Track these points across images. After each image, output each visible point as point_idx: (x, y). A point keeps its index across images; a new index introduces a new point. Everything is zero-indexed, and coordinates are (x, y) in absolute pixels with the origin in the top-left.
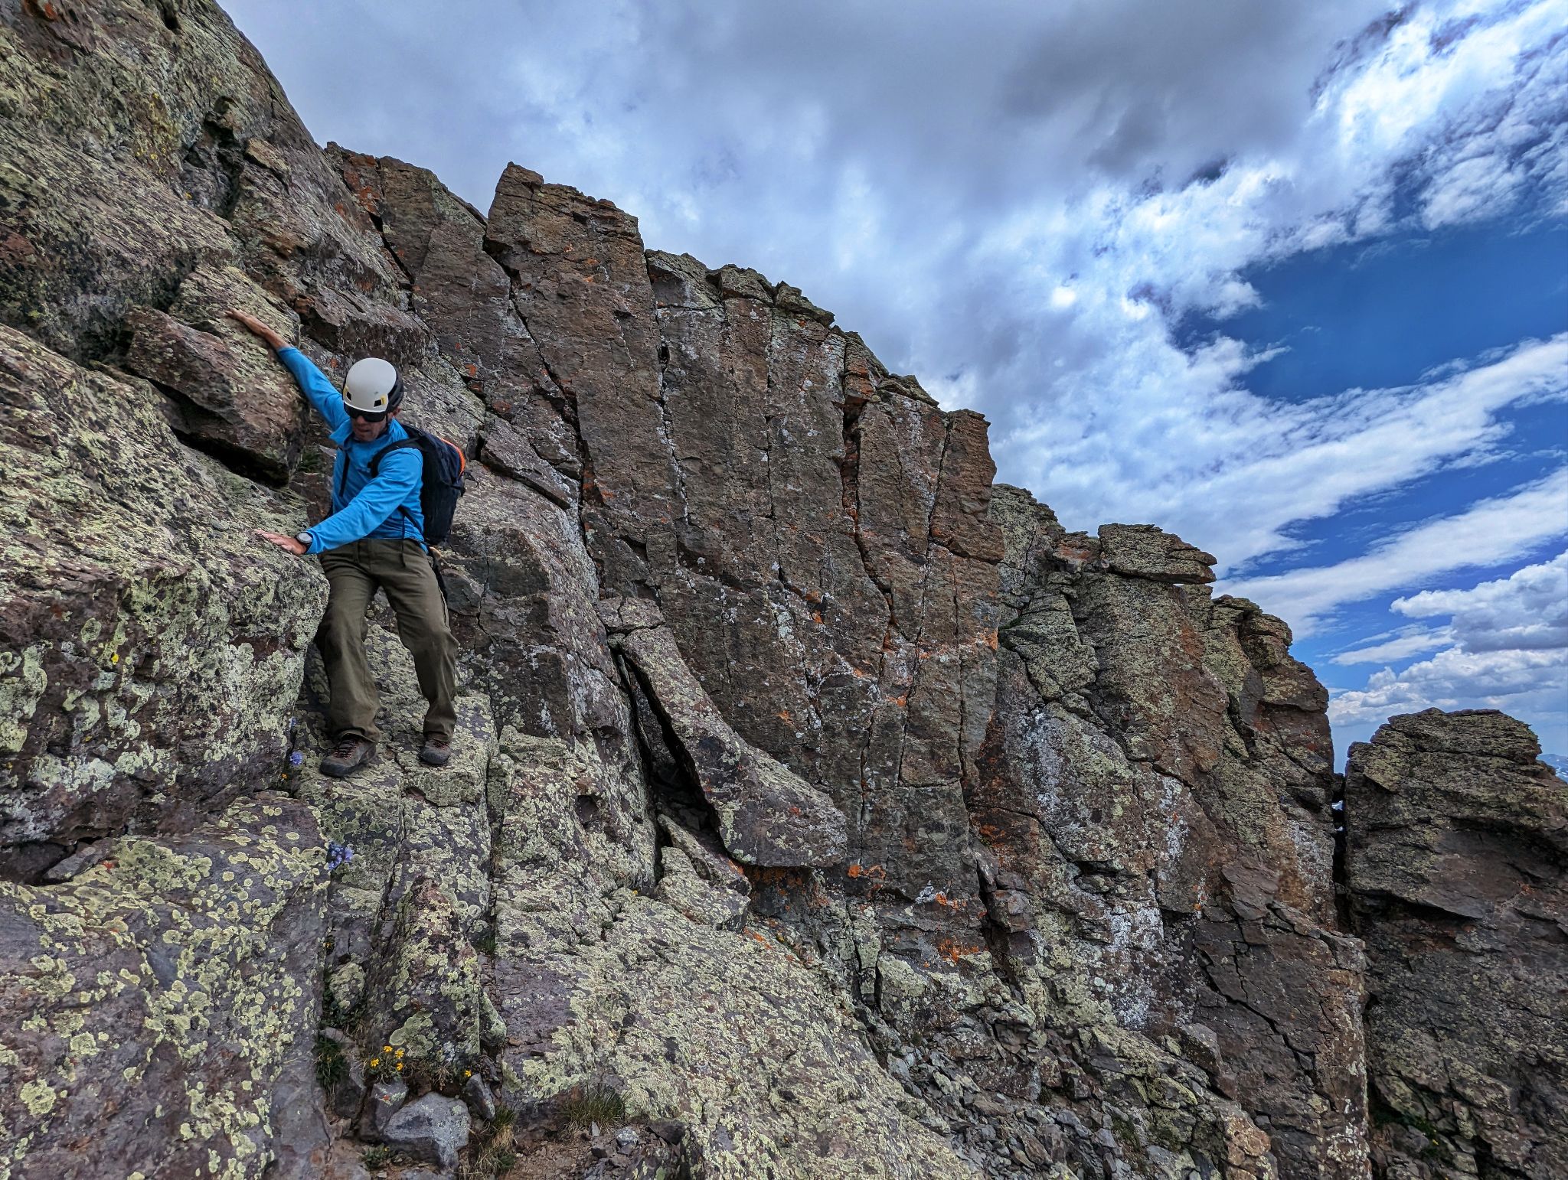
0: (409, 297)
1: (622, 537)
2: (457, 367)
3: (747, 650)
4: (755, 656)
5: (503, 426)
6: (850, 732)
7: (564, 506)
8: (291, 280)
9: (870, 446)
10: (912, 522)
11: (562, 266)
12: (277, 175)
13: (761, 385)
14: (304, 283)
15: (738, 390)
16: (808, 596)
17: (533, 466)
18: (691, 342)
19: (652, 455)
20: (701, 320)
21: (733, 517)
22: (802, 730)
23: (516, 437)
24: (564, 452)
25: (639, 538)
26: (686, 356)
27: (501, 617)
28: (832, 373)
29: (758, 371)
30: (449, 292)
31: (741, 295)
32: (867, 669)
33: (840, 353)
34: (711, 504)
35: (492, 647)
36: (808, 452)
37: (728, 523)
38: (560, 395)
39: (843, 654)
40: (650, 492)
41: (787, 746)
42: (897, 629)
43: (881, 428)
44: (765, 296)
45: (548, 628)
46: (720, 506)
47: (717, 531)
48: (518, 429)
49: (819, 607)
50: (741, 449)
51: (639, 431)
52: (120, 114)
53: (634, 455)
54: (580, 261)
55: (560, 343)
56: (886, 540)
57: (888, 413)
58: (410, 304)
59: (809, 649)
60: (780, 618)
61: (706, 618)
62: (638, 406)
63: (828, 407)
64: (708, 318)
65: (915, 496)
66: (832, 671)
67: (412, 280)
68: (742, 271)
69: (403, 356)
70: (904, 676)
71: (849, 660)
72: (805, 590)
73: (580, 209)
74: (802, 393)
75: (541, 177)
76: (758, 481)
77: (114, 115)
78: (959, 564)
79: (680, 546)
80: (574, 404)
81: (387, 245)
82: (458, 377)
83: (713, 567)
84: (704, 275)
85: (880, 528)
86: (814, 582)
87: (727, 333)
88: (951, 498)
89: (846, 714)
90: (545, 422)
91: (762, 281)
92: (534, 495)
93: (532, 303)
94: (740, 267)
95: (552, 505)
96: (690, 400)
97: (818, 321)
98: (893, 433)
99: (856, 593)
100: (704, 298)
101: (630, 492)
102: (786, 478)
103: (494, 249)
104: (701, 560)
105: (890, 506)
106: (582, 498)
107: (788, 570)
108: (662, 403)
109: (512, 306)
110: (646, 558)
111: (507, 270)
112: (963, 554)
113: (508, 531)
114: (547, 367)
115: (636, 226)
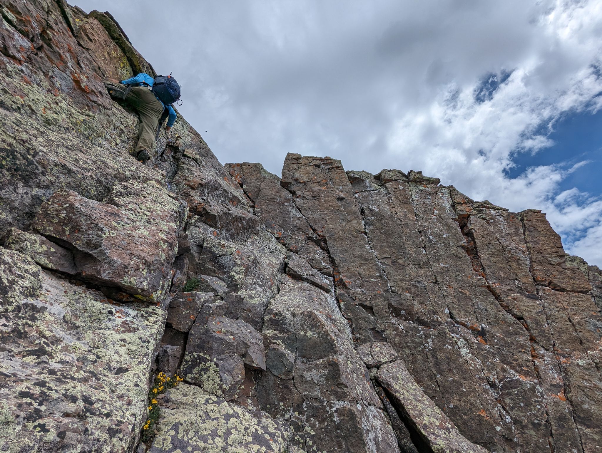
0: (254, 210)
1: (359, 305)
2: (273, 234)
3: (444, 366)
4: (450, 370)
5: (295, 256)
6: (533, 424)
7: (328, 291)
8: (196, 198)
9: (480, 237)
10: (520, 275)
11: (312, 185)
12: (195, 160)
13: (413, 217)
14: (203, 199)
15: (401, 221)
16: (471, 327)
17: (310, 273)
18: (373, 204)
19: (366, 259)
20: (377, 194)
21: (415, 286)
22: (499, 424)
23: (301, 260)
24: (324, 264)
25: (368, 304)
26: (373, 210)
27: (309, 379)
28: (447, 205)
29: (409, 211)
30: (268, 205)
31: (393, 180)
32: (527, 374)
33: (448, 195)
34: (401, 280)
35: (304, 405)
36: (447, 245)
37: (413, 290)
38: (319, 238)
39: (507, 364)
40: (368, 278)
41: (491, 438)
42: (538, 343)
43: (483, 226)
44: (404, 178)
45: (341, 385)
46: (406, 281)
47: (408, 294)
48: (302, 256)
49: (482, 333)
50: (411, 249)
51: (358, 248)
52: (123, 135)
53: (357, 260)
54: (320, 182)
55: (316, 215)
56: (508, 287)
57: (484, 219)
58: (254, 213)
59: (484, 363)
60: (459, 343)
61: (415, 348)
62: (355, 237)
63: (450, 221)
64: (379, 193)
65: (517, 260)
66: (504, 377)
67: (254, 204)
68: (390, 171)
69: (250, 230)
70: (555, 377)
71: (513, 368)
72: (469, 324)
73: (317, 162)
74: (434, 217)
75: (300, 155)
76: (423, 264)
77: (120, 136)
78: (563, 297)
79: (390, 306)
80: (325, 241)
81: (245, 193)
82: (274, 238)
83: (410, 316)
84: (372, 178)
85: (502, 281)
86: (472, 318)
87: (390, 197)
88: (539, 257)
89: (526, 410)
90: (313, 251)
91: (400, 172)
92: (313, 288)
93: (302, 202)
94: (389, 169)
95: (322, 291)
96: (379, 230)
97: (432, 183)
98: (491, 229)
99: (502, 323)
100: (376, 185)
101: (359, 279)
102: (438, 260)
103: (285, 185)
104: (403, 312)
105: (503, 267)
106: (335, 286)
107: (454, 312)
108: (366, 233)
109: (294, 205)
110: (373, 315)
111: (291, 192)
112: (563, 290)
113: (306, 313)
114: (311, 227)
115: (341, 163)
